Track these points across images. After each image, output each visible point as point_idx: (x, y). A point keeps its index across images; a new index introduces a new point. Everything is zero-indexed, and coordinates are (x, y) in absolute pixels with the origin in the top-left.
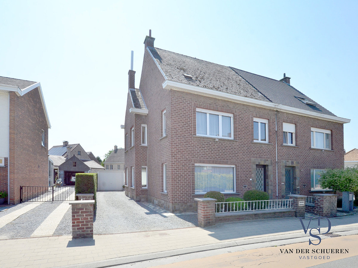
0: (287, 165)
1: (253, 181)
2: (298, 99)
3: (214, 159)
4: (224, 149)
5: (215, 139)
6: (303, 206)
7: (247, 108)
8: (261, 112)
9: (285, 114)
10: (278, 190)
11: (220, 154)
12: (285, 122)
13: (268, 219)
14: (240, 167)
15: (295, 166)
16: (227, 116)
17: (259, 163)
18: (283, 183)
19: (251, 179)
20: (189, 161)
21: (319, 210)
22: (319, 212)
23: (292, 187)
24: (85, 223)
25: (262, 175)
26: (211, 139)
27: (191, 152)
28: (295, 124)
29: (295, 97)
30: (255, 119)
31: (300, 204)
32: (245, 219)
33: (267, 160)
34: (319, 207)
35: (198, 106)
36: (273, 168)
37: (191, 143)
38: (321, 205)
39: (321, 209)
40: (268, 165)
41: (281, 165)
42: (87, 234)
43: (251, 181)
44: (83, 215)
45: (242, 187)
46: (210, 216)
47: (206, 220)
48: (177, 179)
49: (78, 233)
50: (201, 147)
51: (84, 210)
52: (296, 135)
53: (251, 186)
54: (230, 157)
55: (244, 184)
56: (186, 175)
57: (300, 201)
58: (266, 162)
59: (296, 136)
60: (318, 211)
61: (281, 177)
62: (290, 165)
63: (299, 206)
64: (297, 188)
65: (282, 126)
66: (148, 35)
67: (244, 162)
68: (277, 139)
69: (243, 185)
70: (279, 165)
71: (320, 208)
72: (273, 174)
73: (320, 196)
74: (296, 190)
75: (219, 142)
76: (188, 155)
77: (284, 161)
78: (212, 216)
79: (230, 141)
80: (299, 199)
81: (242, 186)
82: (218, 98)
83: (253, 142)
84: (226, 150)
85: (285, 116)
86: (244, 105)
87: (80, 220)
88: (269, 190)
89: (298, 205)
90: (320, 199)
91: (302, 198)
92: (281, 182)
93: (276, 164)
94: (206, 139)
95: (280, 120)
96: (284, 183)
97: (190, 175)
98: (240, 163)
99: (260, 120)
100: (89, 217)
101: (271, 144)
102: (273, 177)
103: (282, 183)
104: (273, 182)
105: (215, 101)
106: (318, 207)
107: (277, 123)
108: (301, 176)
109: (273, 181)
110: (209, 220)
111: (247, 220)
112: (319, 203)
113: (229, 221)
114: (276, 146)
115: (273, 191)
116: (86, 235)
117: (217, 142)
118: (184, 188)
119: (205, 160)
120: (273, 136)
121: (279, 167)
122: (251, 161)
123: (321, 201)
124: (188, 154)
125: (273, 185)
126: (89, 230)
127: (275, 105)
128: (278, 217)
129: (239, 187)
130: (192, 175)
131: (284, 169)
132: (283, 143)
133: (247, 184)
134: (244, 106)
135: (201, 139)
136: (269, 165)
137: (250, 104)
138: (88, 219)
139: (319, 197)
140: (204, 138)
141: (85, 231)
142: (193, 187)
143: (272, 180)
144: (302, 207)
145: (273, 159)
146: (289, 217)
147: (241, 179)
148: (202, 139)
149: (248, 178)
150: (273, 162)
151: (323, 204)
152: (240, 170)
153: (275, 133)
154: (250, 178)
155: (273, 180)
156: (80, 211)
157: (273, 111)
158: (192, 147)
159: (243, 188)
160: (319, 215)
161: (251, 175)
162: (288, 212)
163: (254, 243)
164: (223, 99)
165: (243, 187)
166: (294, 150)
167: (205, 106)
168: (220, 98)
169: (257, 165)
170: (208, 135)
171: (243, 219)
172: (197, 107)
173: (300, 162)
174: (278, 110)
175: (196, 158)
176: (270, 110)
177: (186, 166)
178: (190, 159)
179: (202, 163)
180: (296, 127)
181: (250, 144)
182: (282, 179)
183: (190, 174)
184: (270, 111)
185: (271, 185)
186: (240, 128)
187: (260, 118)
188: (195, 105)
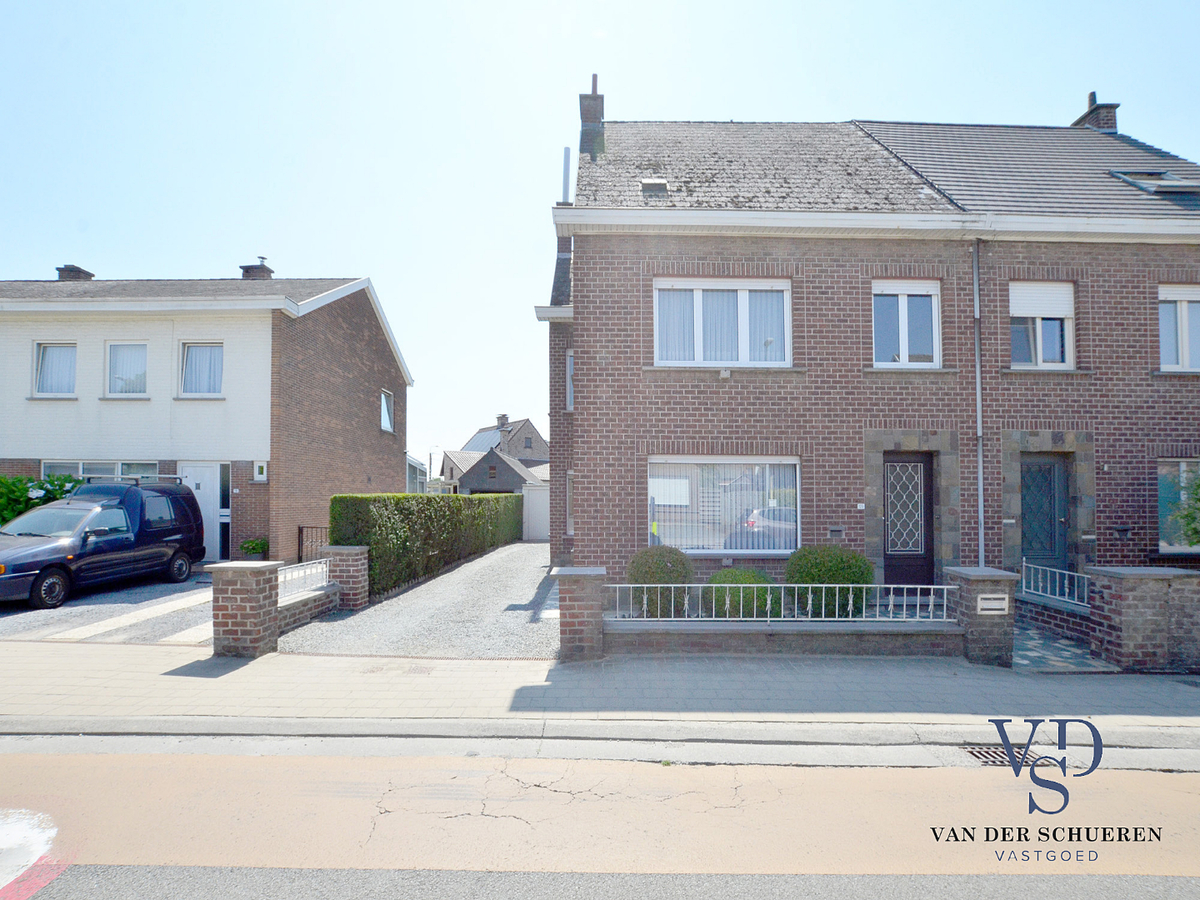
0: (1032, 449)
1: (871, 511)
2: (1124, 181)
3: (717, 438)
4: (754, 404)
5: (718, 372)
6: (1001, 616)
7: (844, 249)
8: (904, 256)
9: (1020, 249)
10: (986, 545)
11: (737, 421)
12: (1018, 280)
13: (828, 656)
14: (818, 461)
15: (1071, 450)
16: (766, 291)
17: (898, 444)
18: (1013, 518)
19: (861, 506)
20: (630, 448)
21: (1107, 638)
22: (1106, 645)
23: (1064, 536)
24: (239, 619)
25: (915, 487)
26: (705, 372)
27: (636, 420)
28: (1075, 283)
29: (1112, 175)
30: (879, 287)
31: (981, 604)
32: (727, 650)
33: (935, 433)
34: (1106, 623)
35: (661, 271)
36: (962, 462)
37: (638, 392)
38: (1113, 616)
39: (1114, 633)
40: (938, 453)
41: (998, 451)
42: (244, 648)
43: (860, 511)
44: (236, 599)
45: (826, 535)
46: (582, 628)
47: (571, 640)
48: (589, 506)
49: (226, 643)
50: (669, 403)
51: (238, 587)
52: (1077, 325)
53: (862, 529)
54: (777, 427)
55: (831, 523)
56: (620, 494)
57: (984, 592)
58: (927, 440)
59: (1077, 330)
60: (1102, 641)
61: (999, 495)
62: (1048, 447)
63: (979, 612)
64: (1084, 541)
65: (1008, 296)
66: (589, 92)
67: (834, 444)
68: (981, 350)
69: (828, 526)
70: (988, 450)
71: (1110, 627)
72: (963, 484)
73: (1111, 577)
74: (1076, 547)
75: (736, 381)
76: (626, 431)
77: (1016, 434)
78: (591, 627)
79: (776, 372)
80: (980, 586)
81: (825, 529)
82: (729, 233)
83: (869, 370)
84: (761, 404)
85: (1017, 257)
86: (831, 241)
87: (230, 612)
88: (944, 548)
89: (975, 608)
90: (1109, 588)
91: (996, 582)
92: (999, 518)
93: (975, 445)
94: (687, 374)
95: (994, 273)
96: (1013, 521)
97: (631, 494)
98: (817, 450)
99: (902, 288)
100: (248, 605)
101: (953, 370)
102: (963, 495)
103: (1005, 521)
104: (963, 517)
105: (721, 246)
106: (1101, 624)
107: (980, 290)
108: (1103, 490)
109: (964, 512)
110: (581, 640)
111: (736, 651)
112: (1106, 607)
113: (659, 651)
114: (974, 378)
115: (964, 551)
116: (241, 651)
117: (725, 380)
118: (611, 535)
119: (683, 443)
120: (960, 339)
121: (993, 457)
122: (860, 439)
123: (1113, 596)
124: (626, 426)
125: (963, 528)
126: (249, 637)
127: (964, 222)
128: (877, 652)
129: (813, 534)
130: (639, 495)
131: (1017, 466)
132: (1010, 361)
133: (844, 523)
134: (833, 244)
135: (669, 376)
136: (942, 450)
137: (857, 236)
138: (245, 608)
139: (1106, 583)
140: (680, 371)
141: (239, 639)
142: (641, 532)
143: (960, 509)
144: (997, 620)
145: (962, 428)
146: (933, 654)
147: (818, 506)
148: (673, 375)
149: (848, 501)
150: (962, 439)
151: (1120, 613)
152: (817, 472)
153: (971, 328)
154: (858, 501)
155: (964, 506)
156: (230, 588)
157: (962, 243)
158: (641, 403)
159: (829, 537)
160: (1108, 657)
161: (863, 489)
162: (928, 634)
163: (608, 739)
164: (747, 233)
165: (828, 532)
166: (1067, 384)
167: (683, 269)
168: (735, 234)
169: (886, 453)
170: (699, 362)
171: (718, 647)
172: (655, 275)
173: (1096, 434)
174: (984, 237)
175: (652, 437)
176: (948, 243)
177: (619, 465)
178: (632, 442)
179: (673, 453)
180: (1076, 292)
181: (859, 377)
182: (1005, 506)
183: (632, 489)
184: (945, 246)
185: (954, 529)
186: (815, 326)
187: (901, 277)
188: (648, 271)
